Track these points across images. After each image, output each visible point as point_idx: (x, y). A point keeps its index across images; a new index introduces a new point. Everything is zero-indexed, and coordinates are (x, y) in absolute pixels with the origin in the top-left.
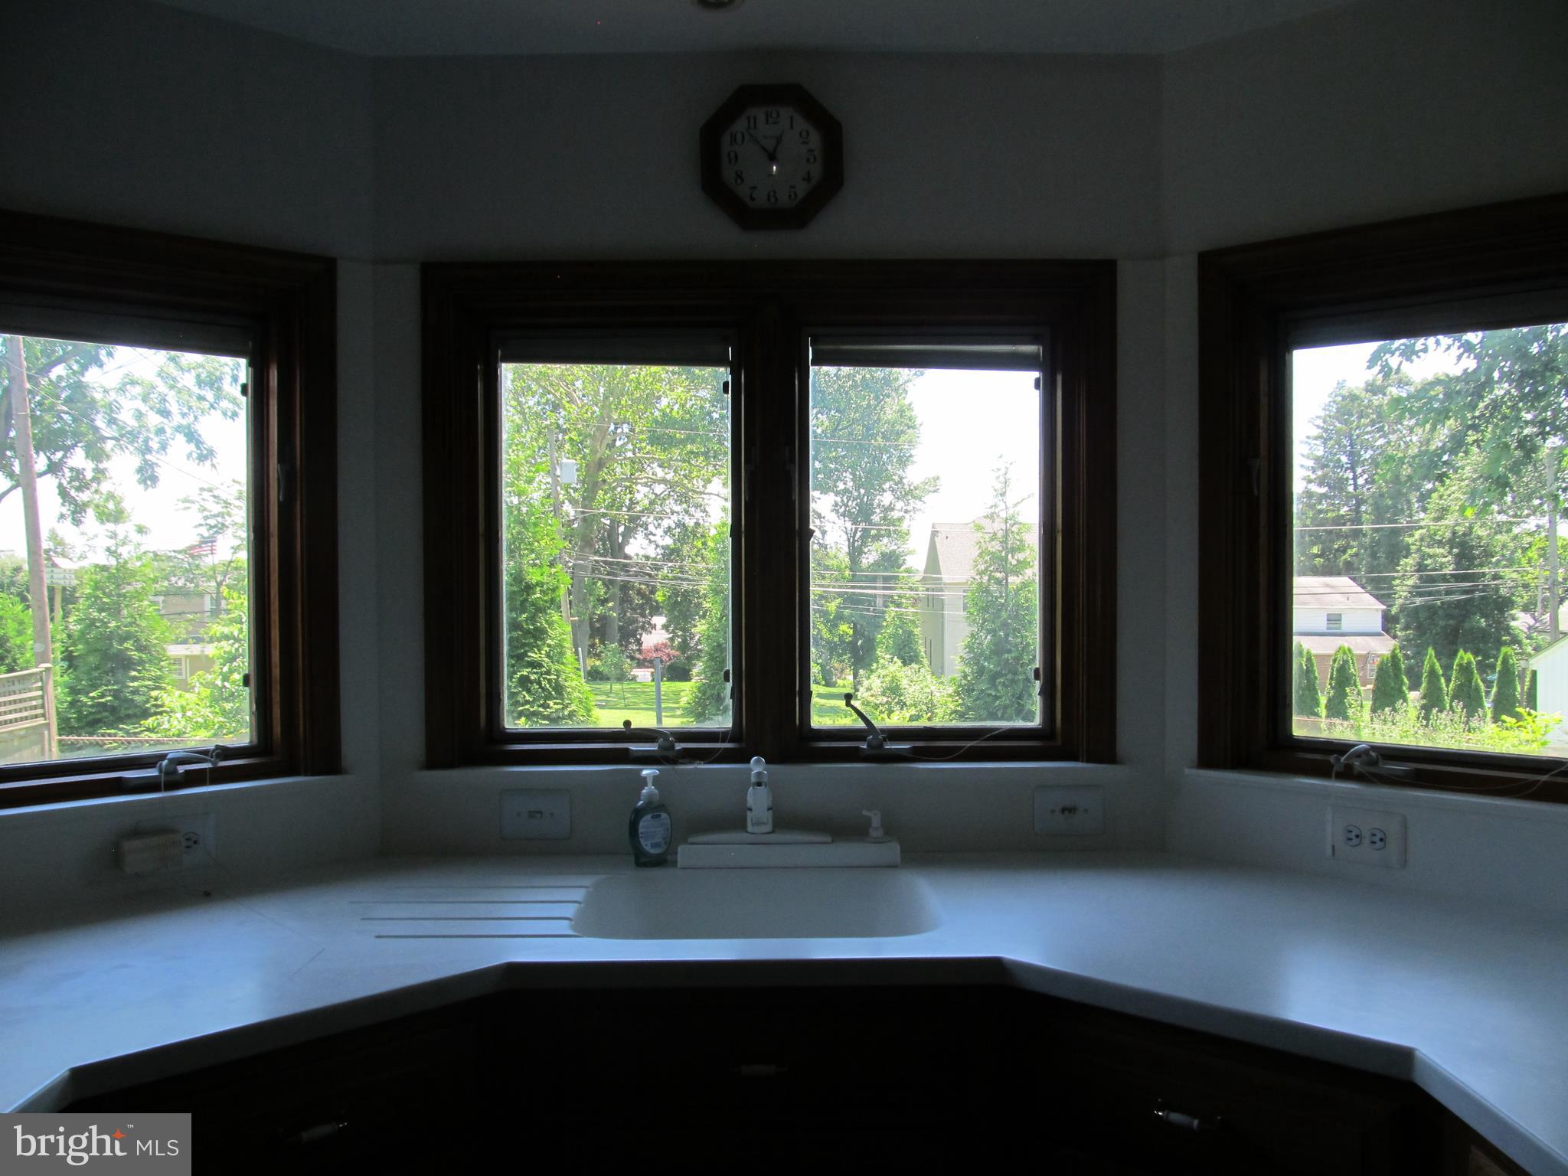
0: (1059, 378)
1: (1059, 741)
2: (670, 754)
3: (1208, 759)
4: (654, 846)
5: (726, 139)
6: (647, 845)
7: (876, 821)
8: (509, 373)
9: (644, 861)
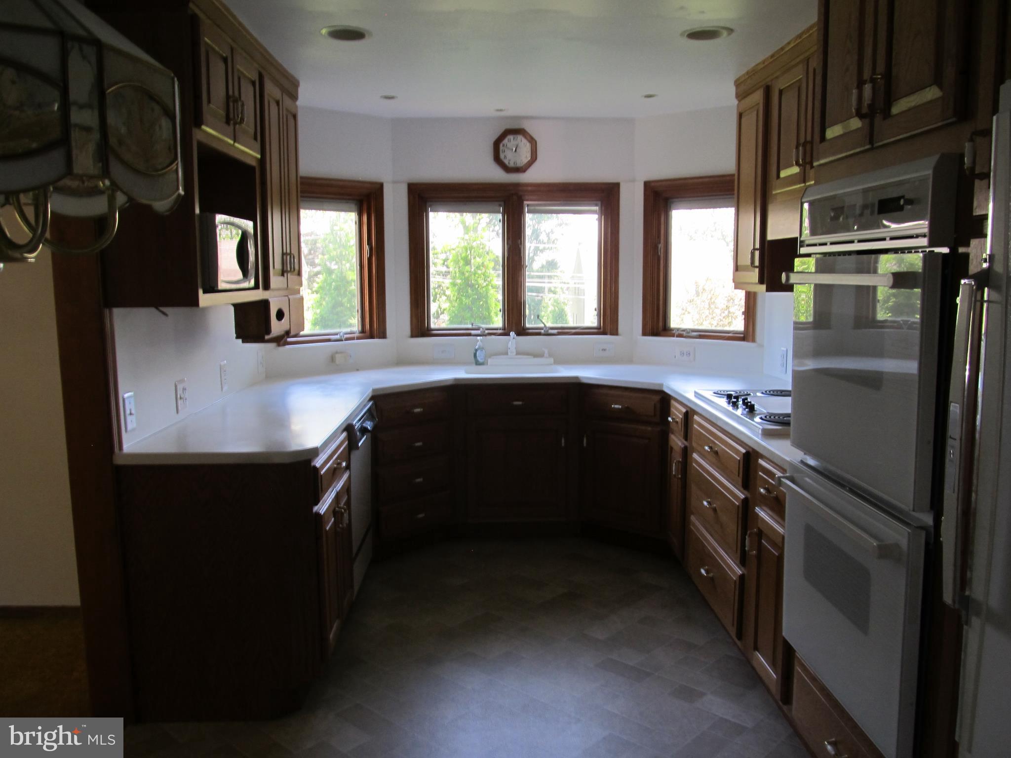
0: (603, 217)
1: (602, 330)
2: (485, 334)
3: (644, 334)
4: (481, 359)
5: (501, 145)
6: (479, 359)
7: (546, 351)
8: (432, 215)
9: (477, 363)
